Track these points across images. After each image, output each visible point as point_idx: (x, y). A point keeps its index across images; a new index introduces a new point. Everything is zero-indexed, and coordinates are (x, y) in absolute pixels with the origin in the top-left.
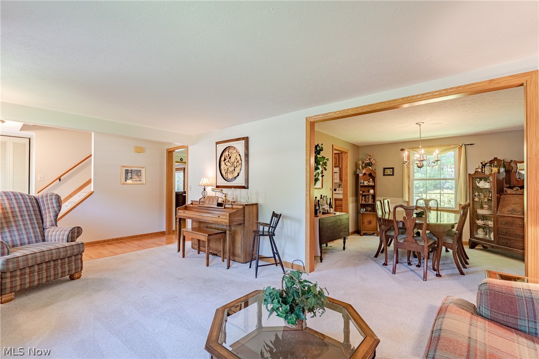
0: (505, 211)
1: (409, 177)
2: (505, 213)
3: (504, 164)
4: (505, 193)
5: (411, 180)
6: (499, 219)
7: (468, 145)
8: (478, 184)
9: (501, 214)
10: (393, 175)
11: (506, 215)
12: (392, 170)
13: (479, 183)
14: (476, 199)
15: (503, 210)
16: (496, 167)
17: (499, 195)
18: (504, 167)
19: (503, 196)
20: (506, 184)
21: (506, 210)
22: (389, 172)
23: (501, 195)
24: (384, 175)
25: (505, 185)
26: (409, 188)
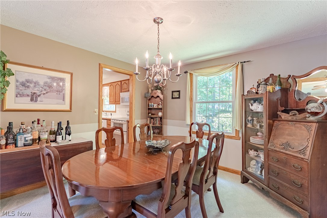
0: (277, 144)
1: (191, 100)
2: (277, 147)
3: (280, 81)
4: (279, 119)
5: (193, 103)
6: (270, 153)
7: (245, 62)
8: (251, 107)
9: (272, 148)
10: (179, 98)
11: (278, 150)
12: (178, 93)
13: (252, 105)
14: (249, 125)
15: (275, 141)
16: (271, 85)
17: (271, 121)
18: (280, 84)
19: (276, 123)
20: (281, 106)
21: (279, 143)
22: (176, 95)
23: (274, 121)
24: (173, 98)
25: (280, 108)
26: (191, 111)
